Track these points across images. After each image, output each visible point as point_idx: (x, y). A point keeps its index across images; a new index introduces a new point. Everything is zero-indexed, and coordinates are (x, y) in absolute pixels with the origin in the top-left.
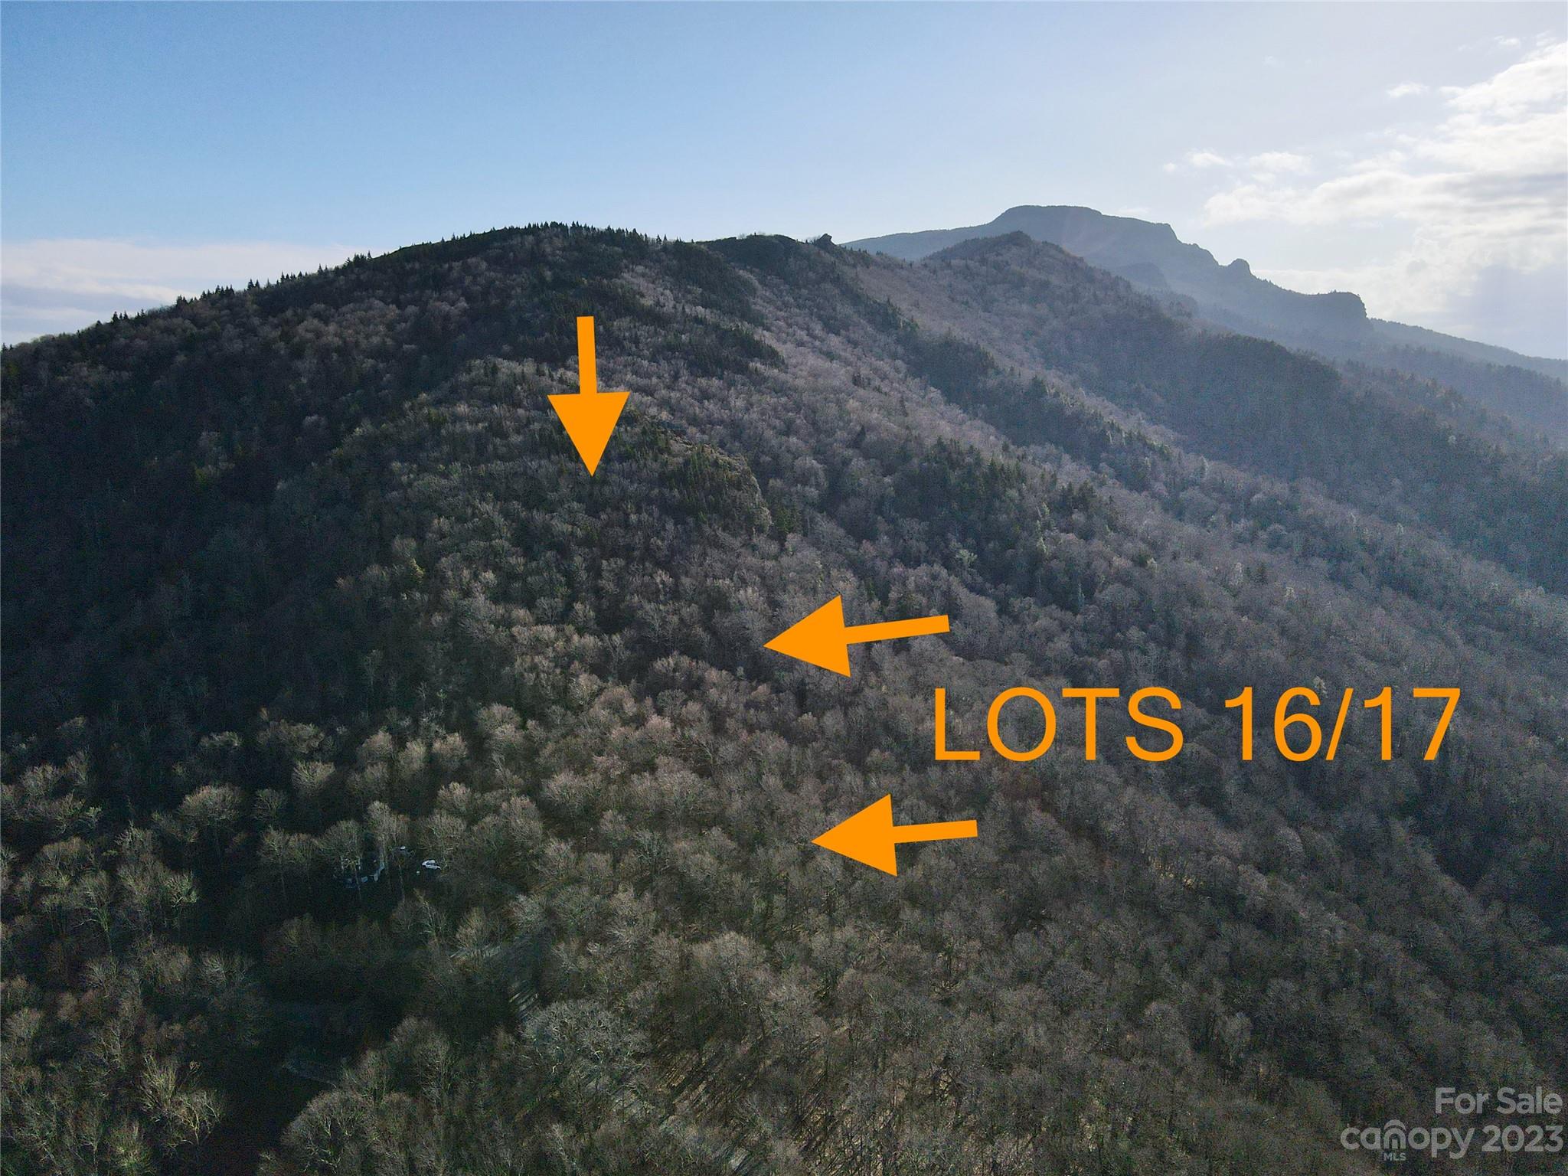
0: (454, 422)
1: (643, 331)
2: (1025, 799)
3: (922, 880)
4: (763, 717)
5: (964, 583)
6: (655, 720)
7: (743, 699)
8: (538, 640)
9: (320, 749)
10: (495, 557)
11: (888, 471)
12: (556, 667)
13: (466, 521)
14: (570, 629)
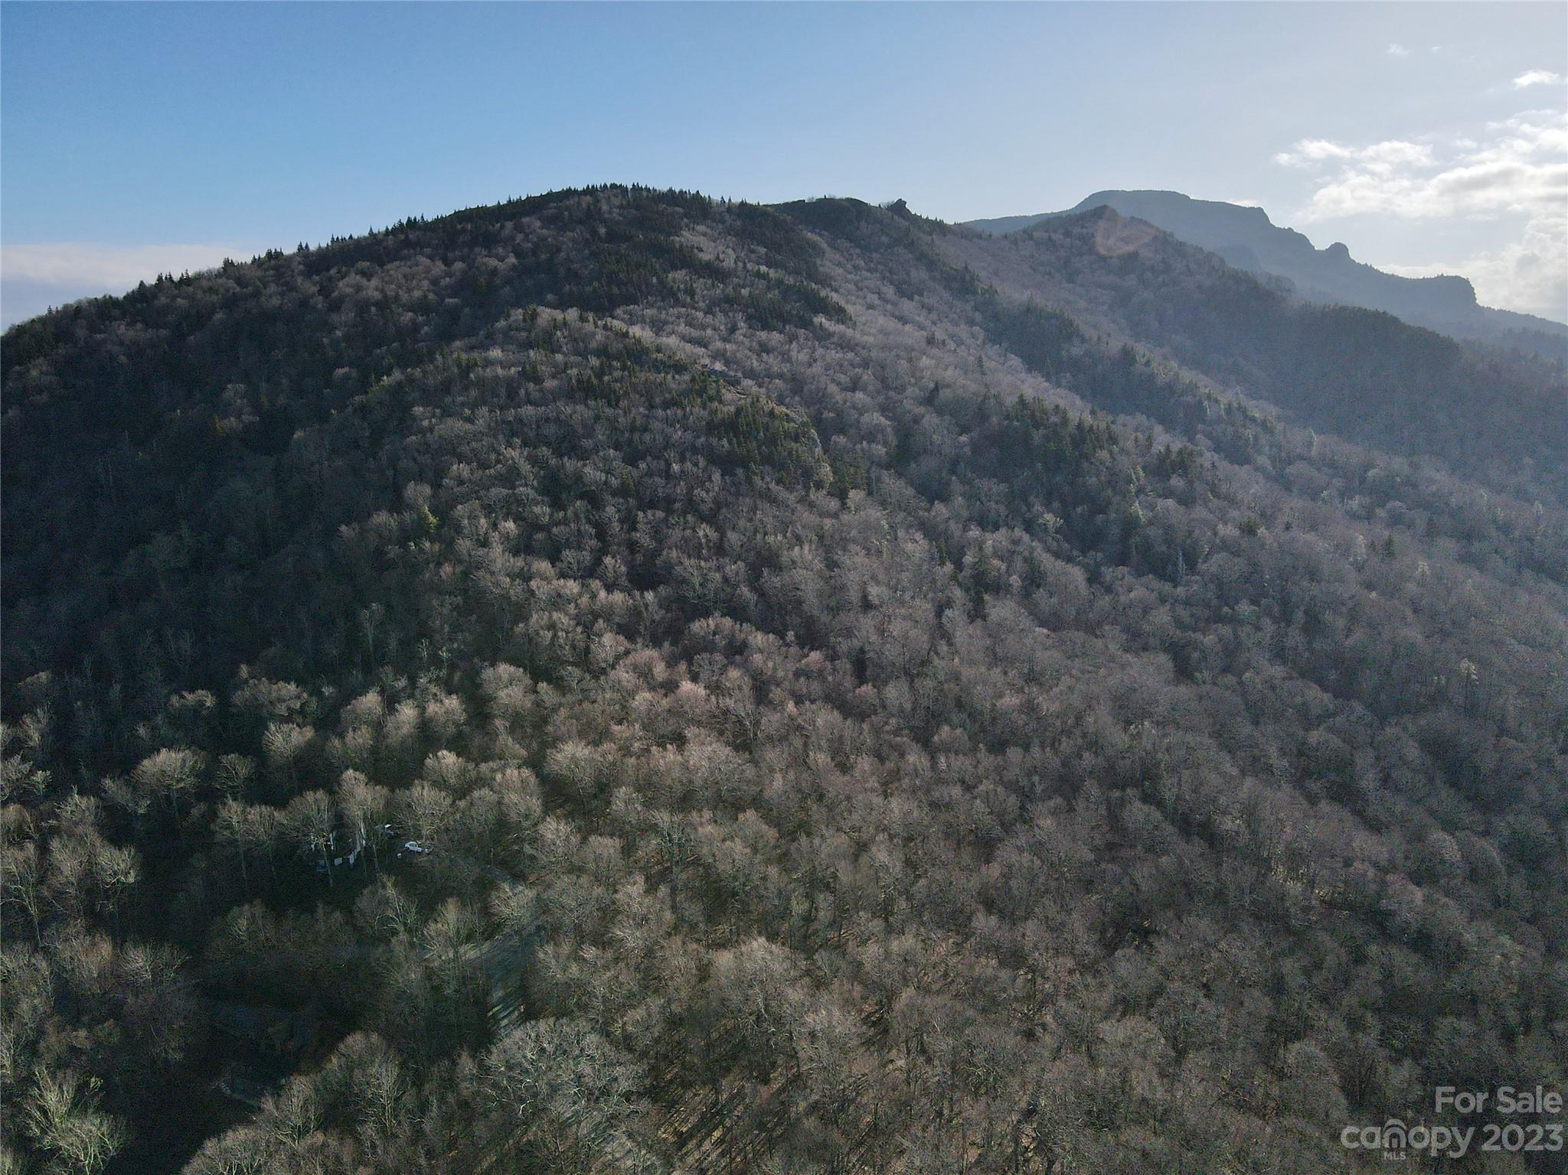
0: (484, 367)
1: (699, 284)
2: (1123, 788)
3: (1000, 880)
4: (815, 686)
5: (1048, 550)
6: (687, 686)
7: (792, 666)
8: (559, 595)
9: (302, 711)
10: (518, 506)
11: (964, 430)
12: (577, 625)
13: (489, 468)
14: (595, 584)
